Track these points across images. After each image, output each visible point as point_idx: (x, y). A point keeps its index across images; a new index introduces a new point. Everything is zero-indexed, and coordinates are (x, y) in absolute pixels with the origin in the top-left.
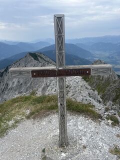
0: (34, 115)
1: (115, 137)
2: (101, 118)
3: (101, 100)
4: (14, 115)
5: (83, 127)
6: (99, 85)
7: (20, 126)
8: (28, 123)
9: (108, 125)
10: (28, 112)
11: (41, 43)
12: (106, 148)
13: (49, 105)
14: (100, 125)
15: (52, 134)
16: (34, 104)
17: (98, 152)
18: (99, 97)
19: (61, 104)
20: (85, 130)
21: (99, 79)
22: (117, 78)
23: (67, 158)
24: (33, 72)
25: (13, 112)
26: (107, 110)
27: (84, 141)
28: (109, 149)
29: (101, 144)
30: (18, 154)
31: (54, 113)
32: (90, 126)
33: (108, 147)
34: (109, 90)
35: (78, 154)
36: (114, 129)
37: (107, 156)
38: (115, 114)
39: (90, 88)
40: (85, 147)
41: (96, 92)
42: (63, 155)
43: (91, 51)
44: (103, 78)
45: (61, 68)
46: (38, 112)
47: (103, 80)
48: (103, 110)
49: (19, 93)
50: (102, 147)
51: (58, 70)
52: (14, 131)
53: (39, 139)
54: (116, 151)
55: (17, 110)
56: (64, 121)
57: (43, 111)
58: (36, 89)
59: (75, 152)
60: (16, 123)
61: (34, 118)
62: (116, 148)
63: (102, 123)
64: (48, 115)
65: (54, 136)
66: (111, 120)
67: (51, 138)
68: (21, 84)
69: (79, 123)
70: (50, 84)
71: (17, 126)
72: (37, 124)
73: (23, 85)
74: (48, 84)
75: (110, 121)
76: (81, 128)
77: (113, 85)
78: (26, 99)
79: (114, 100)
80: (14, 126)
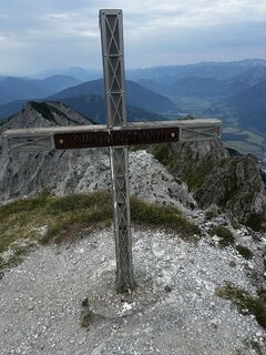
0: (58, 236)
1: (227, 267)
2: (199, 232)
3: (195, 203)
4: (12, 238)
5: (163, 251)
6: (190, 171)
7: (29, 259)
8: (47, 252)
9: (212, 245)
10: (43, 230)
11: (56, 78)
12: (211, 288)
13: (89, 212)
14: (196, 246)
15: (100, 271)
16: (55, 214)
17: (195, 295)
18: (190, 196)
19: (120, 205)
20: (168, 258)
21: (190, 157)
22: (226, 156)
23: (134, 312)
24: (57, 136)
25: (9, 233)
26: (209, 216)
27: (167, 279)
28: (216, 289)
29: (199, 282)
30: (29, 315)
31: (101, 229)
32: (177, 249)
33: (214, 286)
34: (211, 182)
35: (156, 302)
36: (224, 252)
37: (212, 303)
38: (226, 224)
39: (171, 177)
40: (168, 289)
41: (184, 187)
42: (127, 306)
43: (171, 98)
44: (197, 156)
45: (117, 128)
46: (65, 228)
47: (197, 159)
48: (202, 217)
49: (11, 196)
50: (203, 287)
51: (112, 132)
52: (17, 270)
53: (74, 282)
54: (230, 293)
55: (17, 228)
56: (126, 239)
57: (76, 225)
58: (51, 185)
59: (150, 299)
60: (18, 253)
61: (58, 242)
62: (229, 287)
63: (201, 243)
64: (88, 233)
65: (104, 274)
66: (219, 235)
67: (97, 278)
68: (16, 176)
69: (155, 245)
70: (83, 172)
71: (21, 261)
72: (65, 253)
73: (21, 177)
74: (79, 173)
75: (216, 238)
76: (158, 254)
77: (219, 171)
78: (35, 204)
79: (222, 203)
80: (14, 261)
